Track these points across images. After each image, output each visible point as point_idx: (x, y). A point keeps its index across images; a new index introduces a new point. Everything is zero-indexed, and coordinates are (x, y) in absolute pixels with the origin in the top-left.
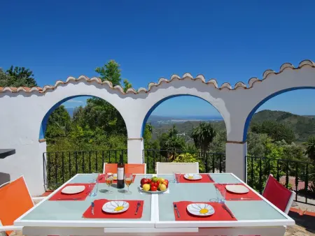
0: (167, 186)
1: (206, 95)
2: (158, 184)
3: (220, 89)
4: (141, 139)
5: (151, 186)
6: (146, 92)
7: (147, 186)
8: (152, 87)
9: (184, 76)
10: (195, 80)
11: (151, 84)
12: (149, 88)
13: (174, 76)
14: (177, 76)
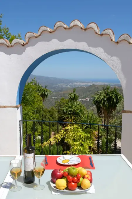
0: (91, 181)
1: (99, 51)
2: (79, 179)
3: (118, 42)
4: (17, 107)
5: (68, 182)
6: (23, 45)
7: (62, 183)
8: (30, 38)
9: (72, 24)
10: (86, 29)
11: (29, 35)
12: (27, 40)
13: (58, 24)
14: (62, 24)
